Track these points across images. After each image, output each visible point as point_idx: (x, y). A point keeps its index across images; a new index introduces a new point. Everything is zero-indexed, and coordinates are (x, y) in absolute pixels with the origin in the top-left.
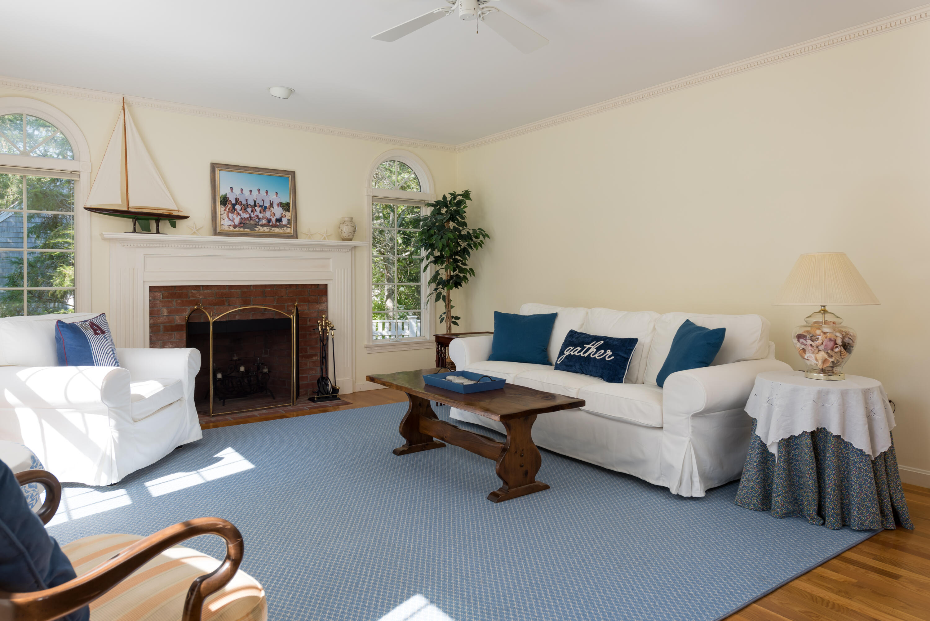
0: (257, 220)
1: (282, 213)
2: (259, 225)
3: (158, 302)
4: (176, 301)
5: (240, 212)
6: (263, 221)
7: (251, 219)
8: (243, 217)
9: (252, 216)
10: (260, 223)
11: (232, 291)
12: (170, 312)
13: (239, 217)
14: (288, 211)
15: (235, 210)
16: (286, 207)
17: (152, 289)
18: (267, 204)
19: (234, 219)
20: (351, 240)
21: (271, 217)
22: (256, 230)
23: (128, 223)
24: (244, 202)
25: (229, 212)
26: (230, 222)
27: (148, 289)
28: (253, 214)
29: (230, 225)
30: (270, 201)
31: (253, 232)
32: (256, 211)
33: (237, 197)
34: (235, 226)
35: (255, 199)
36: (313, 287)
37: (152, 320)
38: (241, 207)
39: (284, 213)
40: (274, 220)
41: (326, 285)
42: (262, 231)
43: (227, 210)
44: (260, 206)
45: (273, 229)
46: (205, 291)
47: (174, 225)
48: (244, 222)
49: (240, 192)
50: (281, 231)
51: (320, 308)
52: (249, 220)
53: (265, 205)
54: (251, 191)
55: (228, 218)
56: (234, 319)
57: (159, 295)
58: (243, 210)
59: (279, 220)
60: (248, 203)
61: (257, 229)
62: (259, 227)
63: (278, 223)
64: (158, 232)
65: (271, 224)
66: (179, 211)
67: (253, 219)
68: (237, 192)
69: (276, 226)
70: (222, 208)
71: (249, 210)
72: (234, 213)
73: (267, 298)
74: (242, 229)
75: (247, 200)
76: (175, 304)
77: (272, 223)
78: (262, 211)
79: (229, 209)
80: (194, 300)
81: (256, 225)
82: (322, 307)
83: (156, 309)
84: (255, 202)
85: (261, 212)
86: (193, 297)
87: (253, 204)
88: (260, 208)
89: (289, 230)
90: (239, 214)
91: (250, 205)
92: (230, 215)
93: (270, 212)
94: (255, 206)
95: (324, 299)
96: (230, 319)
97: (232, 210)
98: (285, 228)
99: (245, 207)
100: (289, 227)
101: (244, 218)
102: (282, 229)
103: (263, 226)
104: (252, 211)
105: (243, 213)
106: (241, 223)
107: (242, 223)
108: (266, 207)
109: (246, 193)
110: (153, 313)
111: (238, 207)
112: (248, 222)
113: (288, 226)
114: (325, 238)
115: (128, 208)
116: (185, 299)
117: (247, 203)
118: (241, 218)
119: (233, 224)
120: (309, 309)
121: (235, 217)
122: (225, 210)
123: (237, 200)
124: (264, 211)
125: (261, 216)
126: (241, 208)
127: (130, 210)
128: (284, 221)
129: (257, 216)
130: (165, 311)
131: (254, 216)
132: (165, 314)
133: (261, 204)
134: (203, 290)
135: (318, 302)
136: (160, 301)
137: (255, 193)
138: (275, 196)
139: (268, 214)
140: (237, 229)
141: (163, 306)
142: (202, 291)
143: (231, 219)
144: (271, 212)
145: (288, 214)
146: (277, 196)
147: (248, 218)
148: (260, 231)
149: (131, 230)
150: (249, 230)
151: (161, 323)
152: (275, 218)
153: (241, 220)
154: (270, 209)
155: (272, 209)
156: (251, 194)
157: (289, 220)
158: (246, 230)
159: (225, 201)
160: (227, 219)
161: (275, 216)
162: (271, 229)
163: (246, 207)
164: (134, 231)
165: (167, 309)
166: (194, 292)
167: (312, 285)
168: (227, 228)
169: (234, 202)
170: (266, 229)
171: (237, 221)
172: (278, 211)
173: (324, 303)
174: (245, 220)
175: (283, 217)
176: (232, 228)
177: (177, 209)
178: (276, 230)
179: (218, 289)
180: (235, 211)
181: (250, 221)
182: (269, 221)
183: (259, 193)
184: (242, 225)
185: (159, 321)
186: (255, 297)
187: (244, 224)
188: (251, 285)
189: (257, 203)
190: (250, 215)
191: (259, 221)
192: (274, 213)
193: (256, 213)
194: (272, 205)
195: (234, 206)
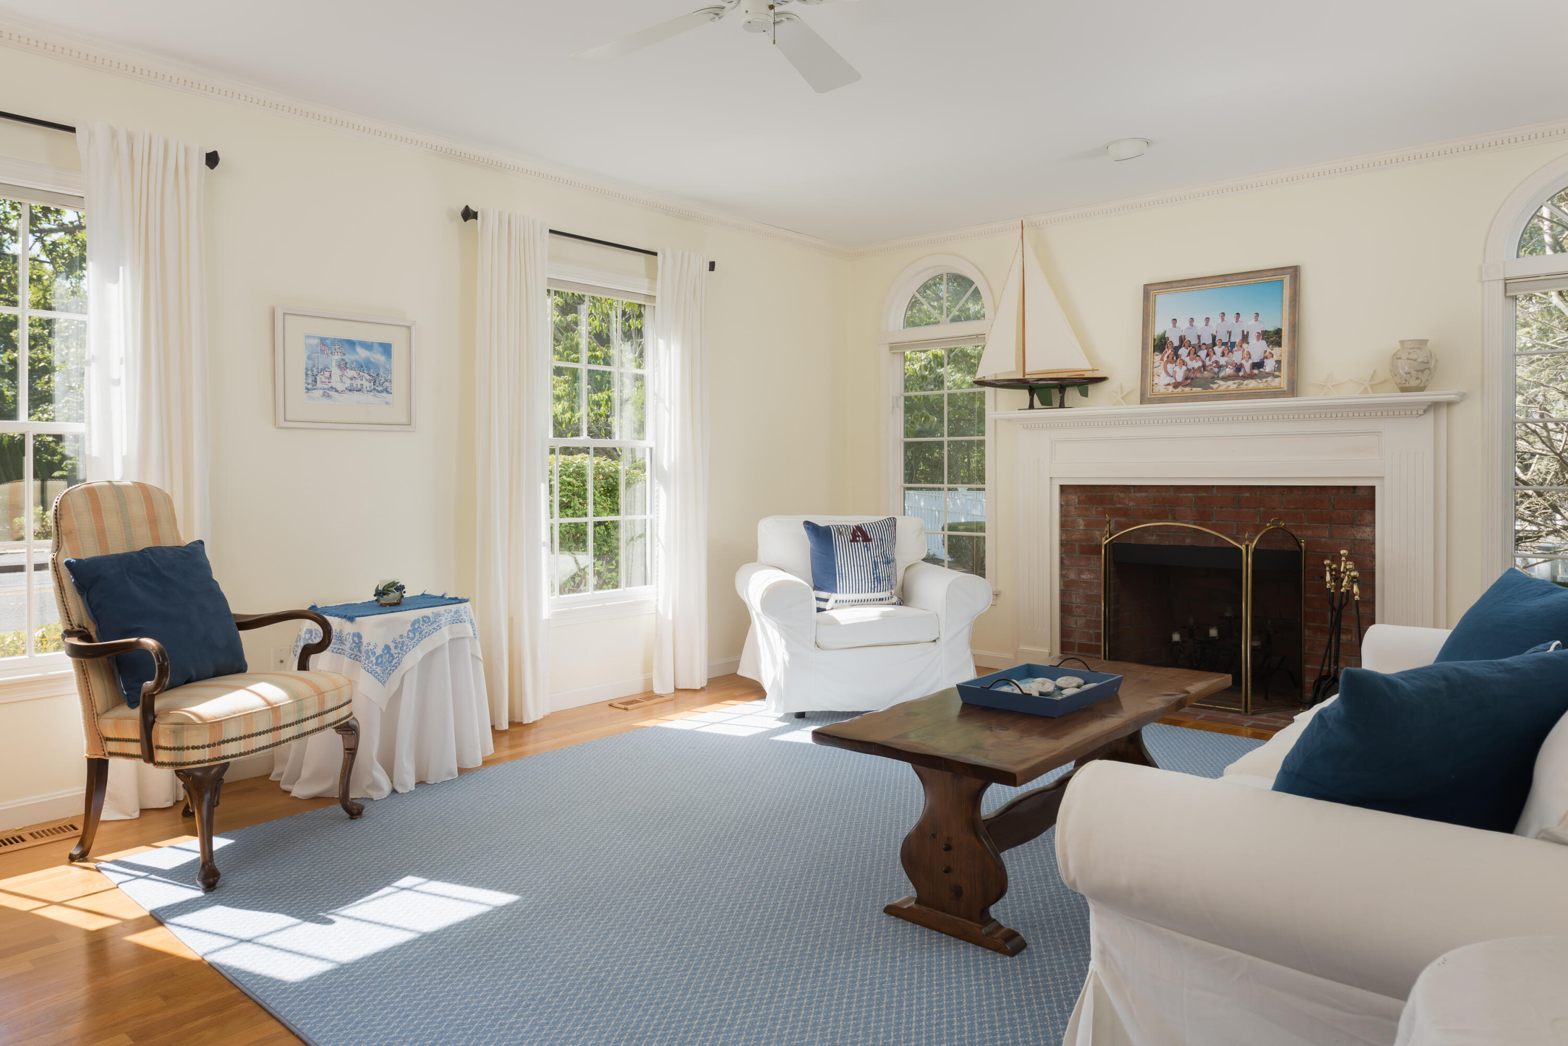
0: (1216, 370)
1: (1266, 351)
2: (1218, 378)
3: (1072, 508)
4: (1096, 508)
5: (1187, 359)
6: (1228, 370)
7: (1205, 370)
8: (1190, 367)
9: (1208, 363)
10: (1222, 374)
11: (1181, 495)
12: (1088, 525)
13: (1184, 368)
14: (1279, 344)
15: (1178, 356)
16: (1273, 338)
17: (1064, 489)
18: (1237, 338)
19: (1175, 372)
20: (1421, 389)
21: (1244, 362)
22: (1212, 388)
23: (1023, 395)
24: (1194, 341)
25: (1167, 362)
26: (1168, 378)
27: (1057, 491)
28: (1210, 360)
29: (1169, 384)
30: (1243, 331)
31: (1207, 392)
32: (1214, 353)
33: (1183, 334)
34: (1176, 385)
35: (1214, 333)
36: (1342, 492)
37: (1064, 535)
38: (1188, 351)
39: (1269, 350)
40: (1247, 366)
41: (1373, 489)
42: (1223, 388)
43: (1165, 359)
44: (1223, 344)
45: (1245, 382)
46: (1138, 495)
47: (1085, 394)
48: (1192, 376)
49: (1188, 325)
50: (1261, 386)
51: (1358, 536)
52: (1200, 371)
53: (1232, 340)
54: (1208, 319)
55: (1166, 372)
56: (1183, 544)
57: (1074, 498)
58: (1191, 356)
59: (1259, 365)
60: (1202, 342)
61: (1215, 386)
62: (1219, 382)
63: (1256, 371)
64: (1062, 405)
65: (1241, 374)
66: (1093, 370)
67: (1209, 368)
68: (1183, 325)
69: (1251, 376)
70: (1155, 357)
71: (1203, 353)
72: (1175, 362)
73: (1244, 510)
74: (1187, 389)
75: (1199, 337)
76: (1094, 512)
77: (1245, 372)
78: (1226, 352)
79: (1168, 357)
80: (1121, 508)
81: (1213, 380)
82: (1362, 534)
83: (1069, 519)
84: (1214, 337)
85: (1223, 355)
86: (1120, 503)
87: (1209, 341)
88: (1223, 347)
89: (1275, 383)
90: (1184, 363)
91: (1204, 344)
92: (1169, 366)
93: (1240, 352)
94: (1214, 344)
95: (1368, 517)
96: (1176, 543)
97: (1173, 358)
98: (1270, 379)
99: (1195, 350)
100: (1277, 377)
101: (1193, 368)
102: (1264, 380)
103: (1226, 379)
104: (1208, 355)
105: (1191, 360)
106: (1186, 378)
107: (1190, 380)
108: (1233, 344)
109: (1199, 324)
110: (1065, 525)
111: (1183, 352)
112: (1199, 375)
113: (1277, 373)
114: (1366, 389)
115: (1024, 376)
116: (1109, 506)
117: (1199, 342)
118: (1188, 370)
119: (1174, 381)
120: (1331, 536)
121: (1177, 368)
122: (1162, 359)
123: (1182, 339)
124: (1231, 351)
125: (1223, 361)
126: (1189, 353)
127: (1027, 377)
128: (1269, 366)
129: (1217, 362)
130: (1081, 523)
131: (1211, 363)
132: (1081, 528)
133: (1225, 340)
134: (1134, 492)
135: (1353, 522)
136: (1075, 508)
137: (1215, 321)
138: (1253, 321)
139: (1237, 357)
140: (1179, 389)
141: (1079, 516)
142: (1132, 494)
143: (1171, 373)
144: (1244, 351)
145: (1276, 351)
146: (1257, 320)
147: (1199, 368)
148: (1220, 388)
149: (1027, 405)
150: (1200, 389)
151: (1076, 541)
152: (1250, 362)
153: (1188, 372)
154: (1241, 346)
155: (1245, 345)
156: (1207, 325)
157: (1279, 362)
158: (1195, 389)
159: (1161, 344)
160: (1163, 374)
161: (1250, 358)
162: (1242, 384)
163: (1197, 349)
164: (1031, 407)
165: (1084, 520)
166: (1122, 495)
167: (1339, 488)
168: (1163, 390)
169: (1176, 343)
170: (1232, 385)
171: (1180, 375)
172: (1257, 348)
173: (1366, 525)
174: (1193, 373)
175: (1266, 358)
176: (1171, 388)
177: (1090, 368)
178: (1252, 384)
179: (1158, 492)
180: (1177, 359)
181: (1202, 373)
182: (1239, 368)
183: (1223, 320)
184: (1189, 381)
185: (1074, 537)
186: (1221, 507)
187: (1192, 379)
188: (1213, 486)
189: (1217, 339)
190: (1203, 362)
191: (1218, 372)
192: (1249, 353)
193: (1214, 358)
194: (1245, 338)
195: (1176, 349)
